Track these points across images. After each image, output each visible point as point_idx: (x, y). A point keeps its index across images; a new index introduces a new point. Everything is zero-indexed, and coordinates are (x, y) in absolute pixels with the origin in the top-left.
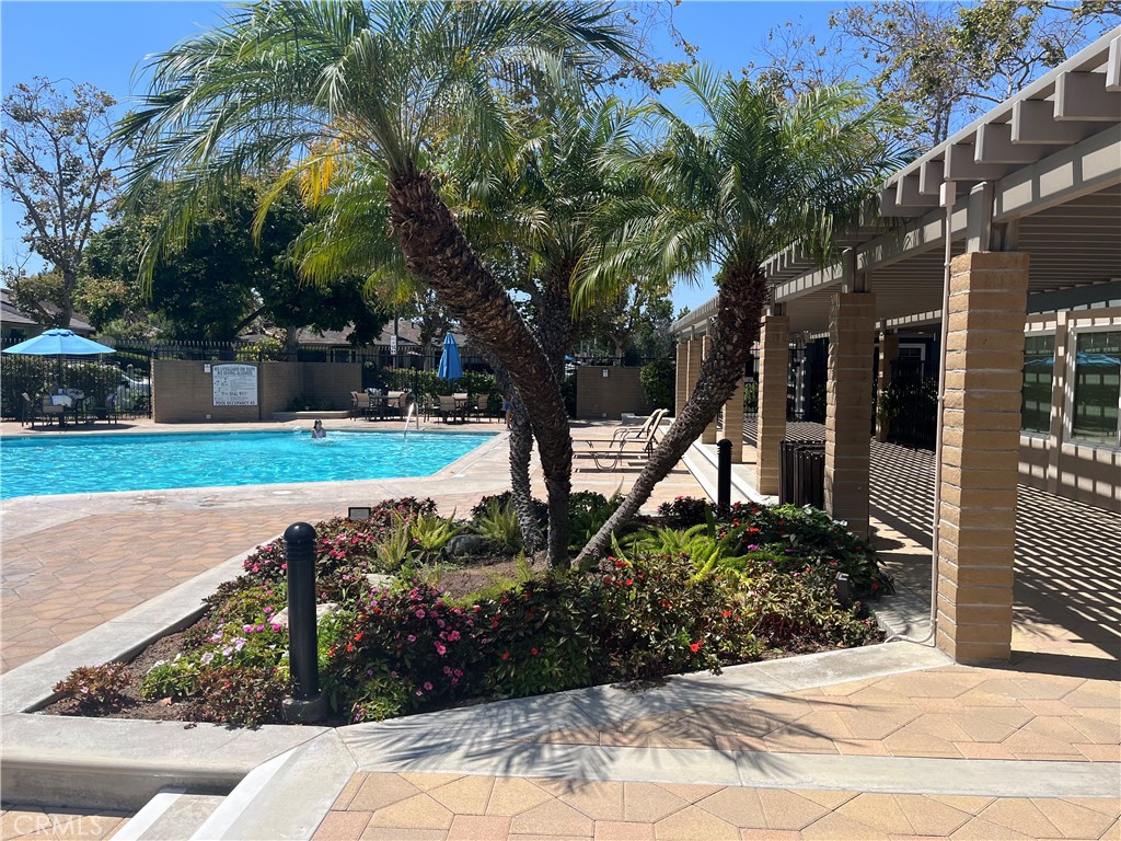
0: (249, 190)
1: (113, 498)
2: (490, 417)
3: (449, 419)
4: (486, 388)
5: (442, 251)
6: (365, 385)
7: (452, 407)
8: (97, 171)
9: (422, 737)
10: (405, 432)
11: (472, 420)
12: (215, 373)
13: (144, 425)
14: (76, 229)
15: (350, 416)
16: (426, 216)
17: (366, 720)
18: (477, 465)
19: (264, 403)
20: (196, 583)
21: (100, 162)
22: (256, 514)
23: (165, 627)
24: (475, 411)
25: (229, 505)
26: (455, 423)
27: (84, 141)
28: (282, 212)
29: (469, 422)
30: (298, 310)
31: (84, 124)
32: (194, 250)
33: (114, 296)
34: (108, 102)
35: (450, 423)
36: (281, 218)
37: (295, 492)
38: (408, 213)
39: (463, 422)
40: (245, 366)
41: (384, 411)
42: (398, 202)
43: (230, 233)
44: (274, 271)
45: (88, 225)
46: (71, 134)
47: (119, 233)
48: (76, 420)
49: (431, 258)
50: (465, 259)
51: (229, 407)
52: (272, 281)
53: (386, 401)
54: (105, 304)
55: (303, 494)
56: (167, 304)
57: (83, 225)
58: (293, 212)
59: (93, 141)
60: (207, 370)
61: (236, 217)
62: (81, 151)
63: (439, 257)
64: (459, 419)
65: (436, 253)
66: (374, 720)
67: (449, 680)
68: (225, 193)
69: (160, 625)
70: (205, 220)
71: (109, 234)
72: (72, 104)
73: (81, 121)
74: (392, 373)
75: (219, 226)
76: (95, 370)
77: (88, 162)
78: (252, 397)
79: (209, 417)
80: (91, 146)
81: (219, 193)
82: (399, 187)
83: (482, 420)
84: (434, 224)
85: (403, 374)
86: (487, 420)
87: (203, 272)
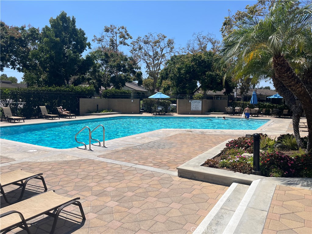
0: (200, 56)
1: (181, 130)
2: (266, 115)
3: (253, 115)
4: (265, 107)
5: (287, 73)
6: (229, 106)
7: (255, 112)
8: (161, 54)
9: (289, 181)
10: (242, 119)
11: (260, 116)
12: (192, 102)
13: (176, 115)
14: (157, 68)
15: (225, 114)
16: (283, 65)
17: (273, 177)
18: (268, 128)
19: (203, 110)
20: (216, 148)
21: (162, 52)
22: (215, 136)
23: (216, 155)
24: (261, 114)
25: (207, 133)
26: (255, 116)
27: (159, 47)
28: (208, 61)
29: (259, 117)
30: (211, 86)
31: (159, 43)
32: (187, 72)
33: (168, 85)
34: (165, 37)
35: (253, 117)
36: (208, 63)
37: (222, 132)
38: (278, 64)
39: (257, 116)
40: (199, 101)
41: (234, 113)
42: (275, 62)
43: (195, 67)
44: (206, 76)
45: (160, 67)
46: (156, 46)
47: (167, 69)
48: (162, 113)
49: (284, 74)
50: (292, 74)
51: (195, 111)
52: (205, 79)
53: (234, 110)
54: (167, 87)
55: (223, 132)
56: (180, 86)
57: (158, 67)
58: (211, 61)
59: (161, 47)
60: (190, 102)
61: (197, 63)
62: (158, 50)
63: (286, 74)
64: (256, 115)
65: (285, 73)
66: (275, 177)
67: (292, 172)
68: (195, 57)
69: (215, 155)
70: (190, 65)
71: (165, 69)
72: (157, 38)
73: (159, 42)
74: (236, 103)
75: (193, 65)
76: (165, 102)
77: (160, 52)
78: (200, 108)
79: (190, 113)
80: (161, 48)
81: (193, 57)
82: (276, 58)
83: (263, 116)
84: (285, 67)
85: (239, 103)
86: (265, 116)
87: (189, 77)
